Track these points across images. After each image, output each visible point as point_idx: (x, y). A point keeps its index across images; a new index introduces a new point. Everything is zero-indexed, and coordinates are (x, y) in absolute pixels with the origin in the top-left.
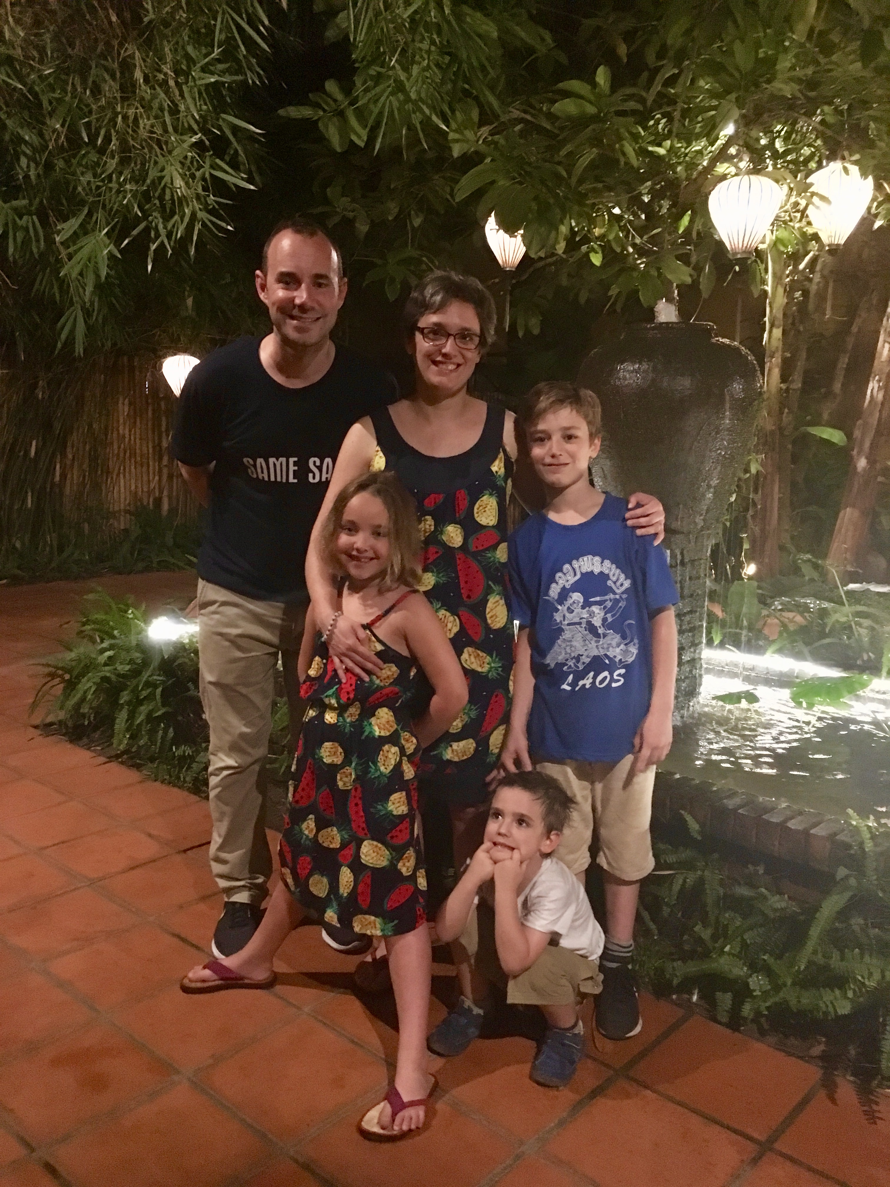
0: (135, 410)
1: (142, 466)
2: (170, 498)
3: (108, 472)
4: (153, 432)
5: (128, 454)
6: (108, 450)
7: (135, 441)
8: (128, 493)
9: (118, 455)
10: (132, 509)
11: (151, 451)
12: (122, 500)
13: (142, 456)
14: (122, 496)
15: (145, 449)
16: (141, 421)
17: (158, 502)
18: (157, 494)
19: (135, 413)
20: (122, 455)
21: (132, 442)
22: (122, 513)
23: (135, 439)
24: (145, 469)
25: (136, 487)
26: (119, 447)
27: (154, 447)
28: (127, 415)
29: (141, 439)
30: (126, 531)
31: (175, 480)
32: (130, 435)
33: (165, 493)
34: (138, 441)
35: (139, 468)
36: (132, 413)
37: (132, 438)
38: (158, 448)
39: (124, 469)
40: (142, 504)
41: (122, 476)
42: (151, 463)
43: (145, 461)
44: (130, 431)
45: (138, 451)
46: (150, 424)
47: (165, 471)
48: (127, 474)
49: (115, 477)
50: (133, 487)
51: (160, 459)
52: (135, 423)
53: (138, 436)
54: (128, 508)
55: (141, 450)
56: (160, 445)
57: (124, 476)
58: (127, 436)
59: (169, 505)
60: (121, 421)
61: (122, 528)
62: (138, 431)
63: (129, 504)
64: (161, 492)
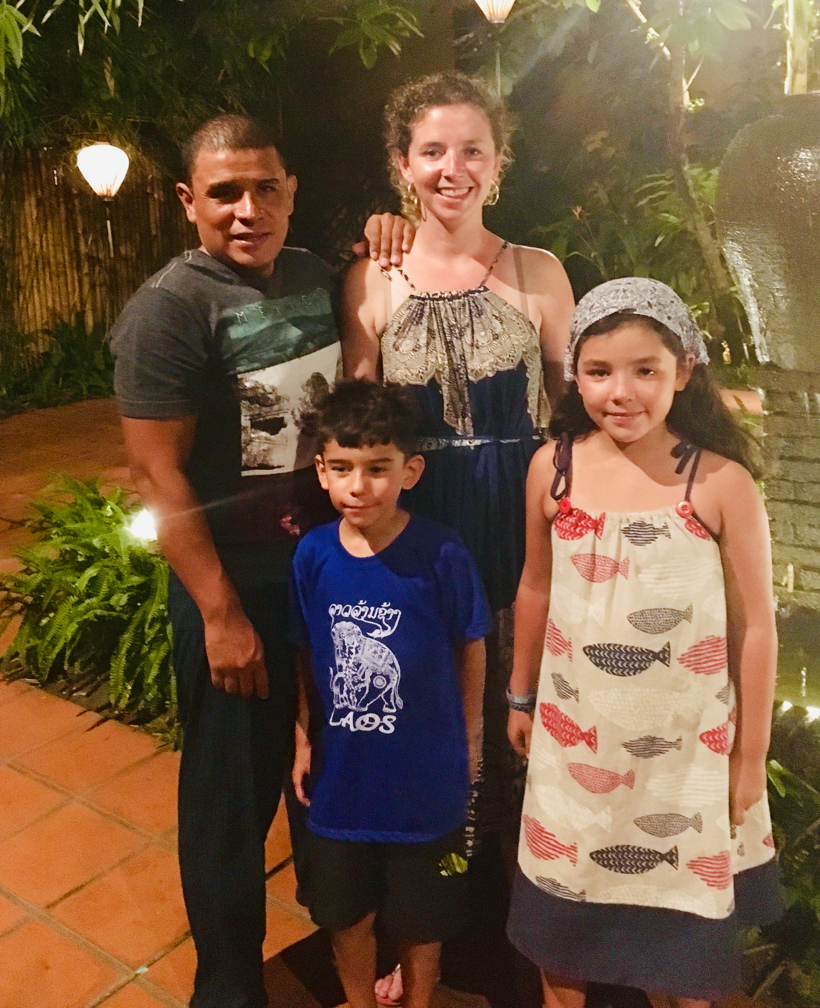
0: (44, 211)
1: (58, 277)
2: (94, 310)
3: (19, 287)
4: (68, 237)
5: (40, 266)
6: (17, 261)
7: (47, 248)
8: (44, 310)
9: (29, 266)
10: (50, 327)
11: (67, 258)
12: (39, 319)
13: (57, 264)
14: (38, 314)
15: (60, 256)
16: (53, 222)
17: (81, 316)
18: (79, 309)
19: (45, 215)
20: (33, 266)
21: (45, 249)
22: (40, 335)
23: (47, 245)
24: (62, 279)
25: (54, 301)
26: (30, 258)
27: (70, 253)
28: (36, 218)
29: (54, 246)
30: (47, 355)
31: (98, 289)
32: (41, 242)
33: (88, 306)
34: (51, 248)
35: (55, 278)
36: (41, 215)
37: (44, 244)
38: (74, 255)
39: (38, 283)
40: (62, 321)
41: (35, 290)
42: (68, 273)
43: (61, 269)
44: (41, 237)
45: (52, 260)
46: (63, 225)
47: (86, 280)
48: (42, 288)
49: (27, 294)
50: (50, 303)
51: (79, 268)
52: (46, 228)
53: (51, 242)
54: (47, 327)
55: (55, 257)
56: (77, 250)
57: (39, 291)
58: (38, 242)
59: (94, 320)
60: (30, 226)
61: (41, 351)
62: (50, 235)
63: (47, 323)
64: (83, 304)
